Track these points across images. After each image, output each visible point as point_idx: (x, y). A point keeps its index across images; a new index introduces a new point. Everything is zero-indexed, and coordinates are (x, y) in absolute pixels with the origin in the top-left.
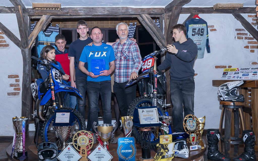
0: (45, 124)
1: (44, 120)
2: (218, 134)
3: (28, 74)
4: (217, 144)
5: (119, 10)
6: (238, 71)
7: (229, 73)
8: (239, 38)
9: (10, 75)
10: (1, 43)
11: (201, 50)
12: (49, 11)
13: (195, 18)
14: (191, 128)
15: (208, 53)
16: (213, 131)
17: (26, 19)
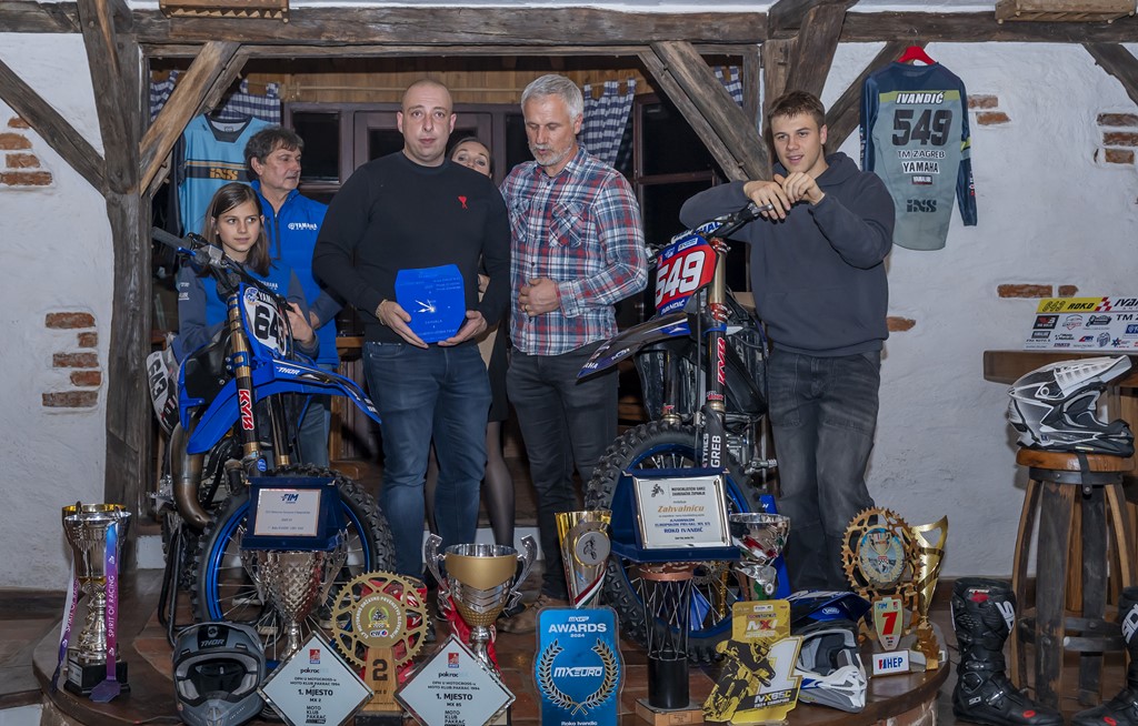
0: (207, 539)
1: (204, 520)
2: (1007, 604)
3: (134, 310)
4: (1000, 647)
5: (556, 21)
6: (1108, 309)
7: (1062, 318)
8: (1112, 157)
9: (55, 312)
10: (14, 165)
11: (934, 210)
12: (235, 24)
13: (909, 63)
14: (877, 570)
15: (965, 225)
16: (984, 588)
17: (130, 59)
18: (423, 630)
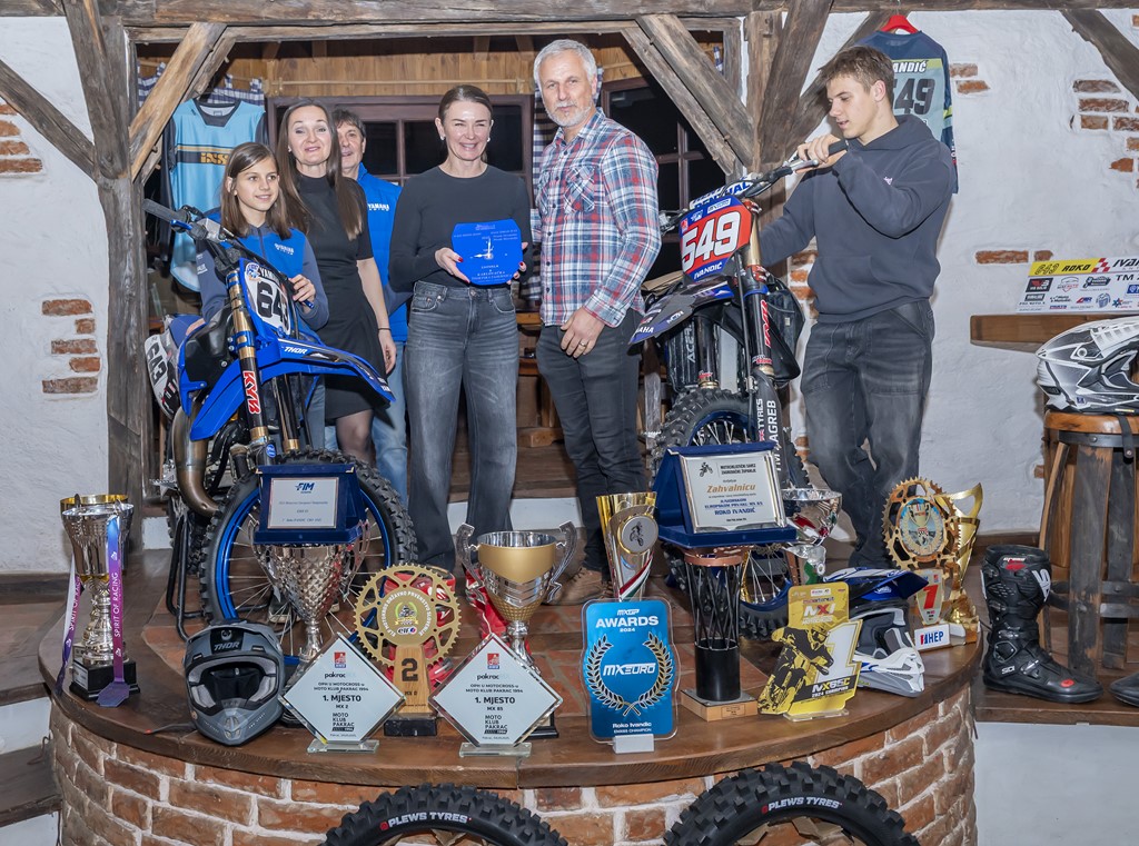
0: (214, 530)
1: (210, 508)
2: (1043, 572)
3: (130, 295)
4: (1035, 614)
6: (1106, 270)
7: (1057, 281)
8: (1088, 123)
9: (51, 299)
10: (4, 153)
12: (221, 3)
13: (892, 32)
14: (918, 542)
16: (1020, 556)
17: (115, 41)
18: (455, 625)
